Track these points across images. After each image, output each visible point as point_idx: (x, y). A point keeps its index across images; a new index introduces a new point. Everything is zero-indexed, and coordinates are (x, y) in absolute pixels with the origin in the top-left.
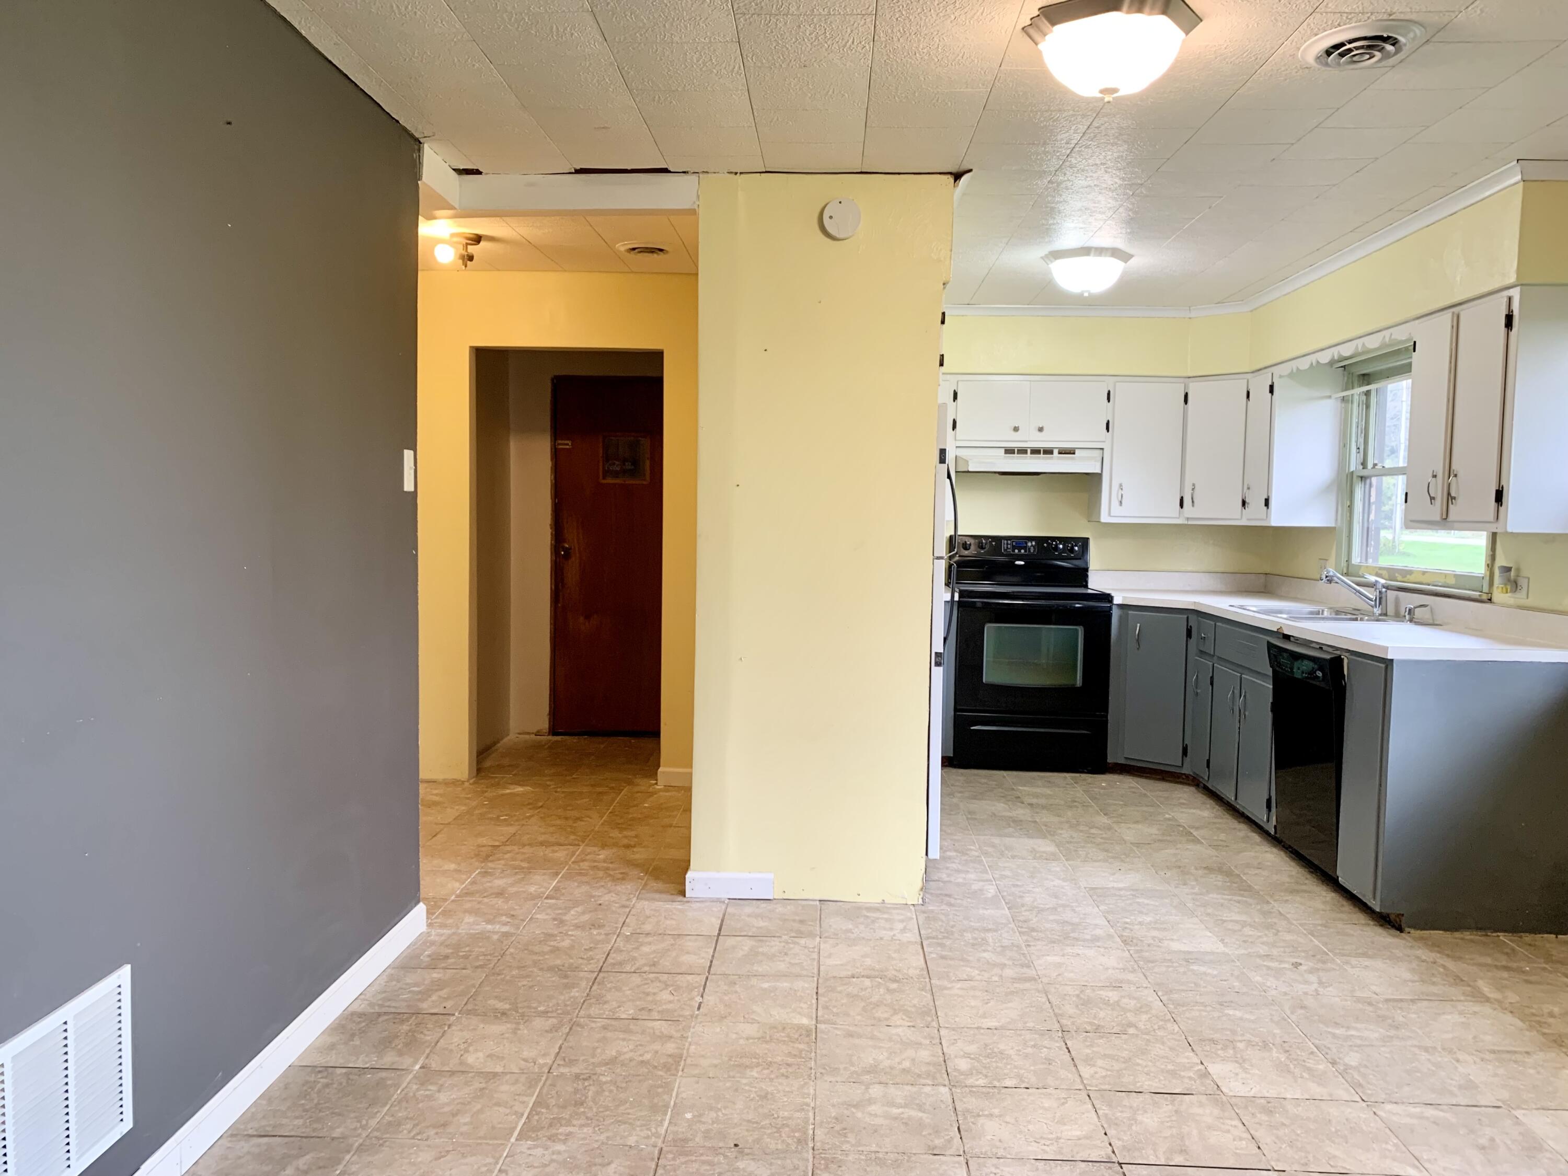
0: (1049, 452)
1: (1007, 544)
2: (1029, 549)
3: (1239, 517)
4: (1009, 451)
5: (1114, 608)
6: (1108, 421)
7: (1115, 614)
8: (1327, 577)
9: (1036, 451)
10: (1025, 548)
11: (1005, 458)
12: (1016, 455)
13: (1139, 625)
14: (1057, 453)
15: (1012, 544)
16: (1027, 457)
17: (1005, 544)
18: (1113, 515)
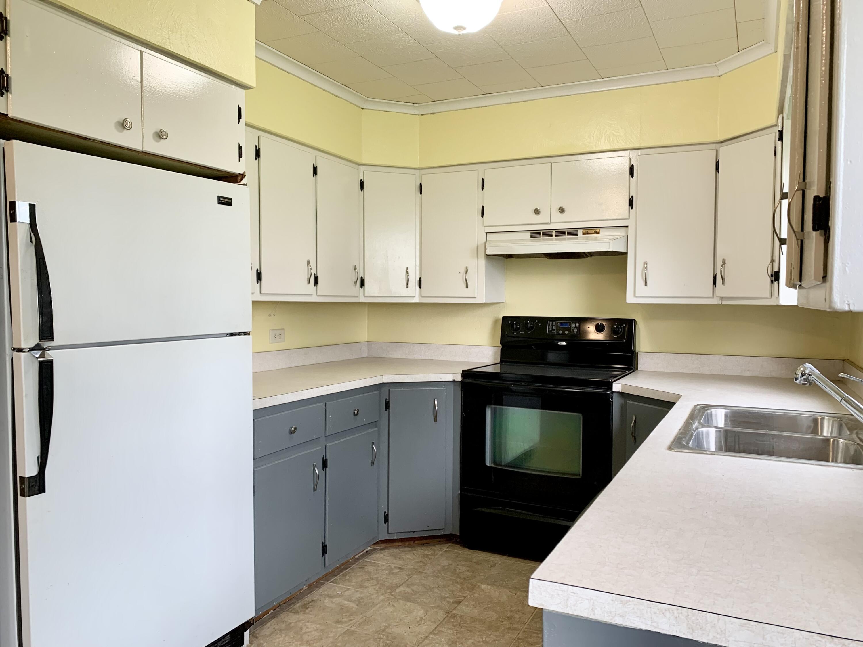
0: (573, 232)
1: (552, 325)
2: (573, 330)
3: (767, 295)
4: (535, 234)
5: (615, 395)
6: (632, 197)
7: (616, 403)
8: (803, 375)
9: (560, 233)
10: (569, 329)
11: (532, 241)
12: (541, 238)
13: (634, 417)
14: (582, 234)
15: (557, 325)
16: (552, 238)
17: (551, 325)
18: (637, 295)
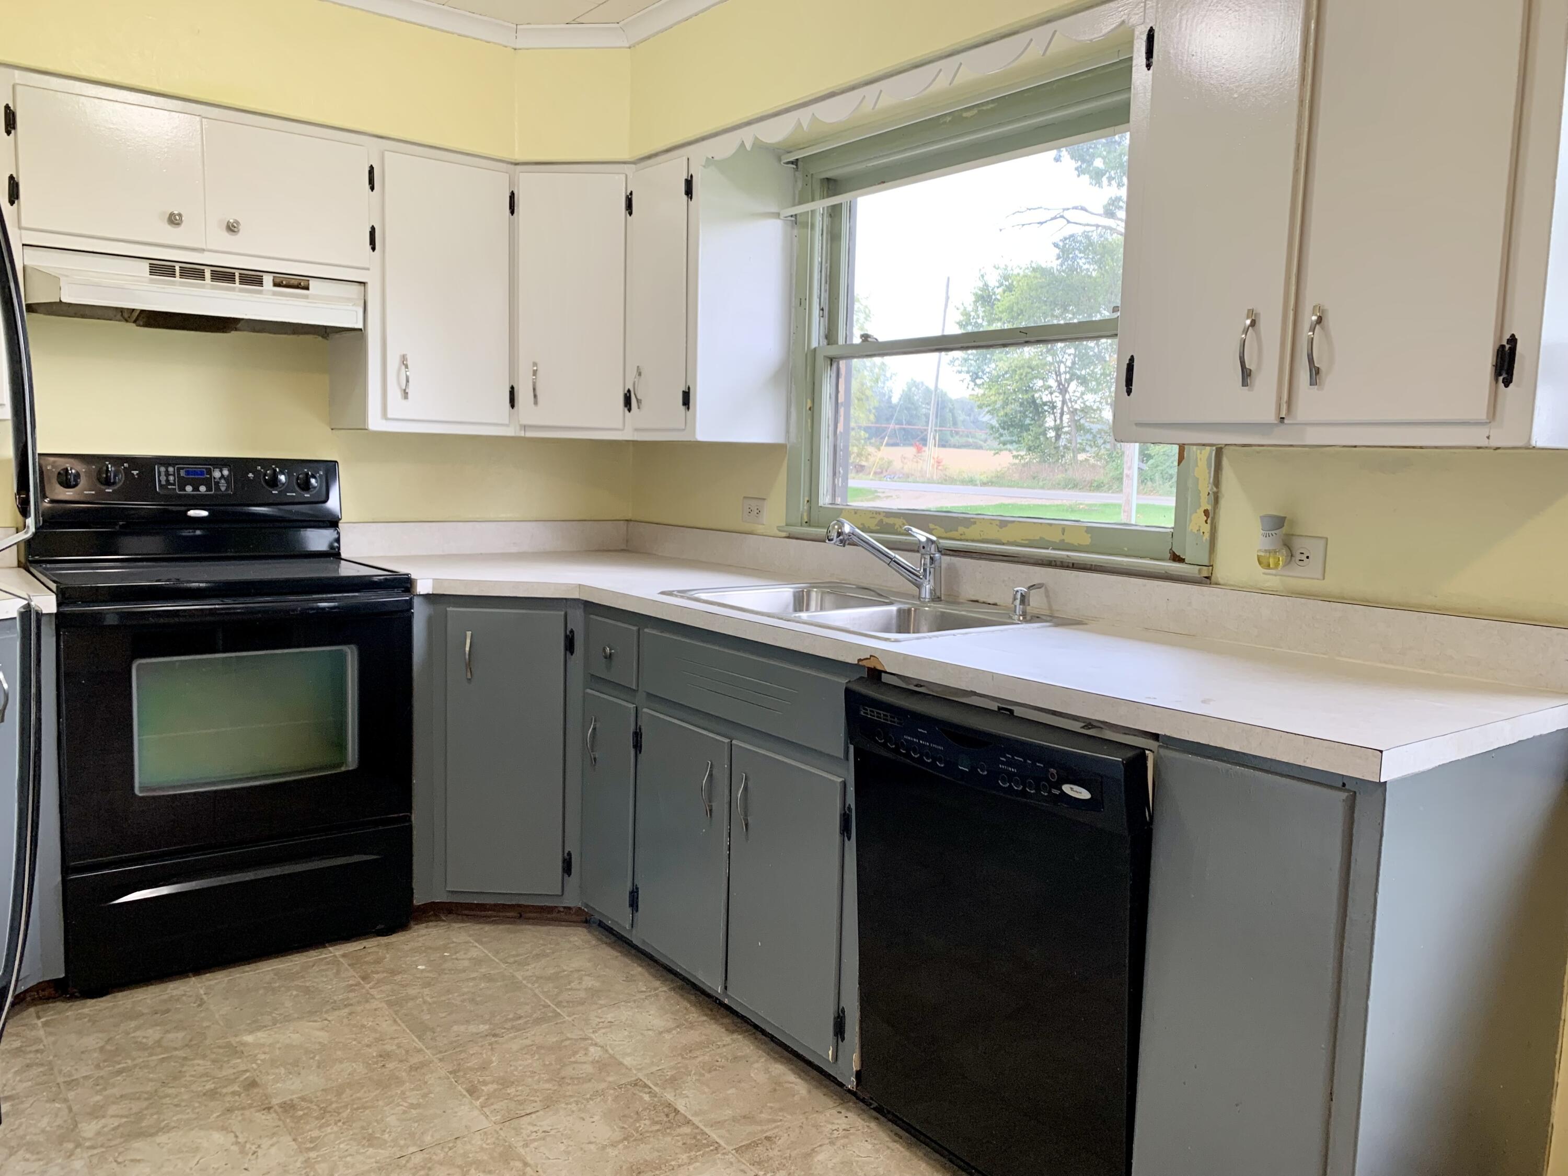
0: (252, 279)
1: (167, 474)
2: (217, 483)
3: (621, 427)
4: (161, 269)
5: (417, 602)
6: (373, 229)
7: (420, 615)
8: (839, 534)
9: (223, 275)
10: (208, 483)
11: (151, 281)
12: (178, 279)
13: (469, 633)
14: (271, 284)
15: (179, 474)
16: (204, 284)
17: (163, 474)
18: (389, 416)
